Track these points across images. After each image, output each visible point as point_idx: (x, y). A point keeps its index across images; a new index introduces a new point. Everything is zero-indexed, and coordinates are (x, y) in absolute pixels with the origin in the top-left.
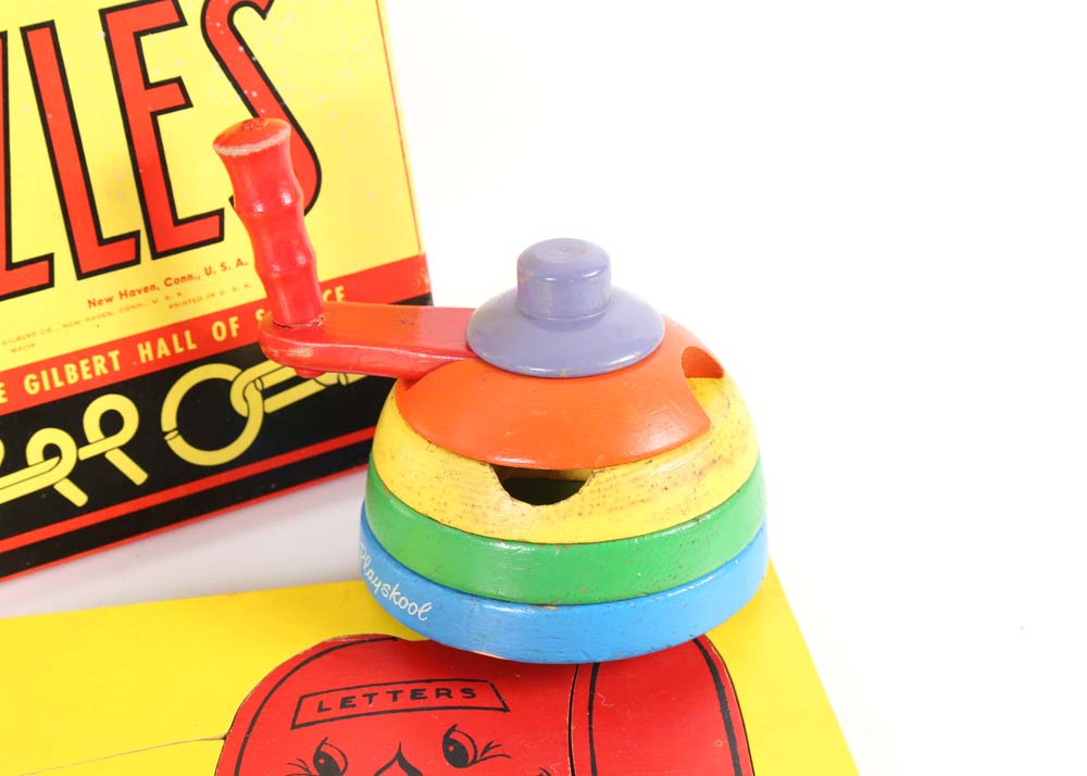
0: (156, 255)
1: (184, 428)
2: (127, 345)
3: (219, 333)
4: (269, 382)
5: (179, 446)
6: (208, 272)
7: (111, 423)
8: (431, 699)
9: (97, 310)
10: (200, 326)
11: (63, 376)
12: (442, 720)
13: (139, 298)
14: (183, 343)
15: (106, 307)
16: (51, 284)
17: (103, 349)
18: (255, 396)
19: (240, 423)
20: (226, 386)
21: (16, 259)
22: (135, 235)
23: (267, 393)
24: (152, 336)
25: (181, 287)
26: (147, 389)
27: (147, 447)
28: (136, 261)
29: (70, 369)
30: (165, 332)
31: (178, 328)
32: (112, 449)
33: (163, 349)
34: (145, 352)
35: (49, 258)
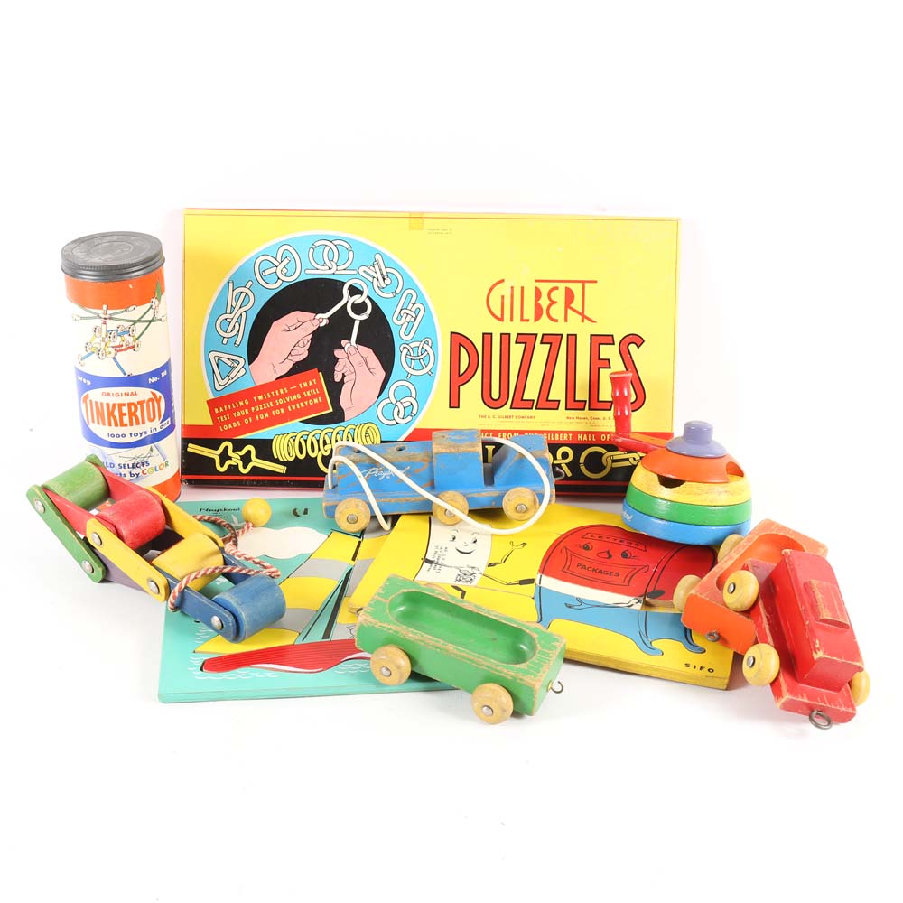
0: (590, 409)
1: (586, 463)
2: (575, 433)
3: (603, 438)
4: (615, 458)
5: (583, 468)
6: (604, 419)
7: (565, 455)
8: (625, 543)
9: (569, 420)
10: (598, 434)
11: (554, 437)
12: (625, 548)
13: (583, 420)
14: (591, 438)
15: (572, 420)
16: (557, 409)
17: (568, 432)
18: (610, 460)
19: (603, 468)
20: (602, 455)
21: (550, 398)
22: (585, 401)
23: (614, 461)
24: (583, 433)
25: (596, 421)
26: (578, 448)
27: (573, 466)
28: (584, 409)
29: (557, 435)
30: (588, 433)
31: (591, 433)
32: (564, 462)
33: (585, 438)
34: (580, 437)
35: (559, 401)
